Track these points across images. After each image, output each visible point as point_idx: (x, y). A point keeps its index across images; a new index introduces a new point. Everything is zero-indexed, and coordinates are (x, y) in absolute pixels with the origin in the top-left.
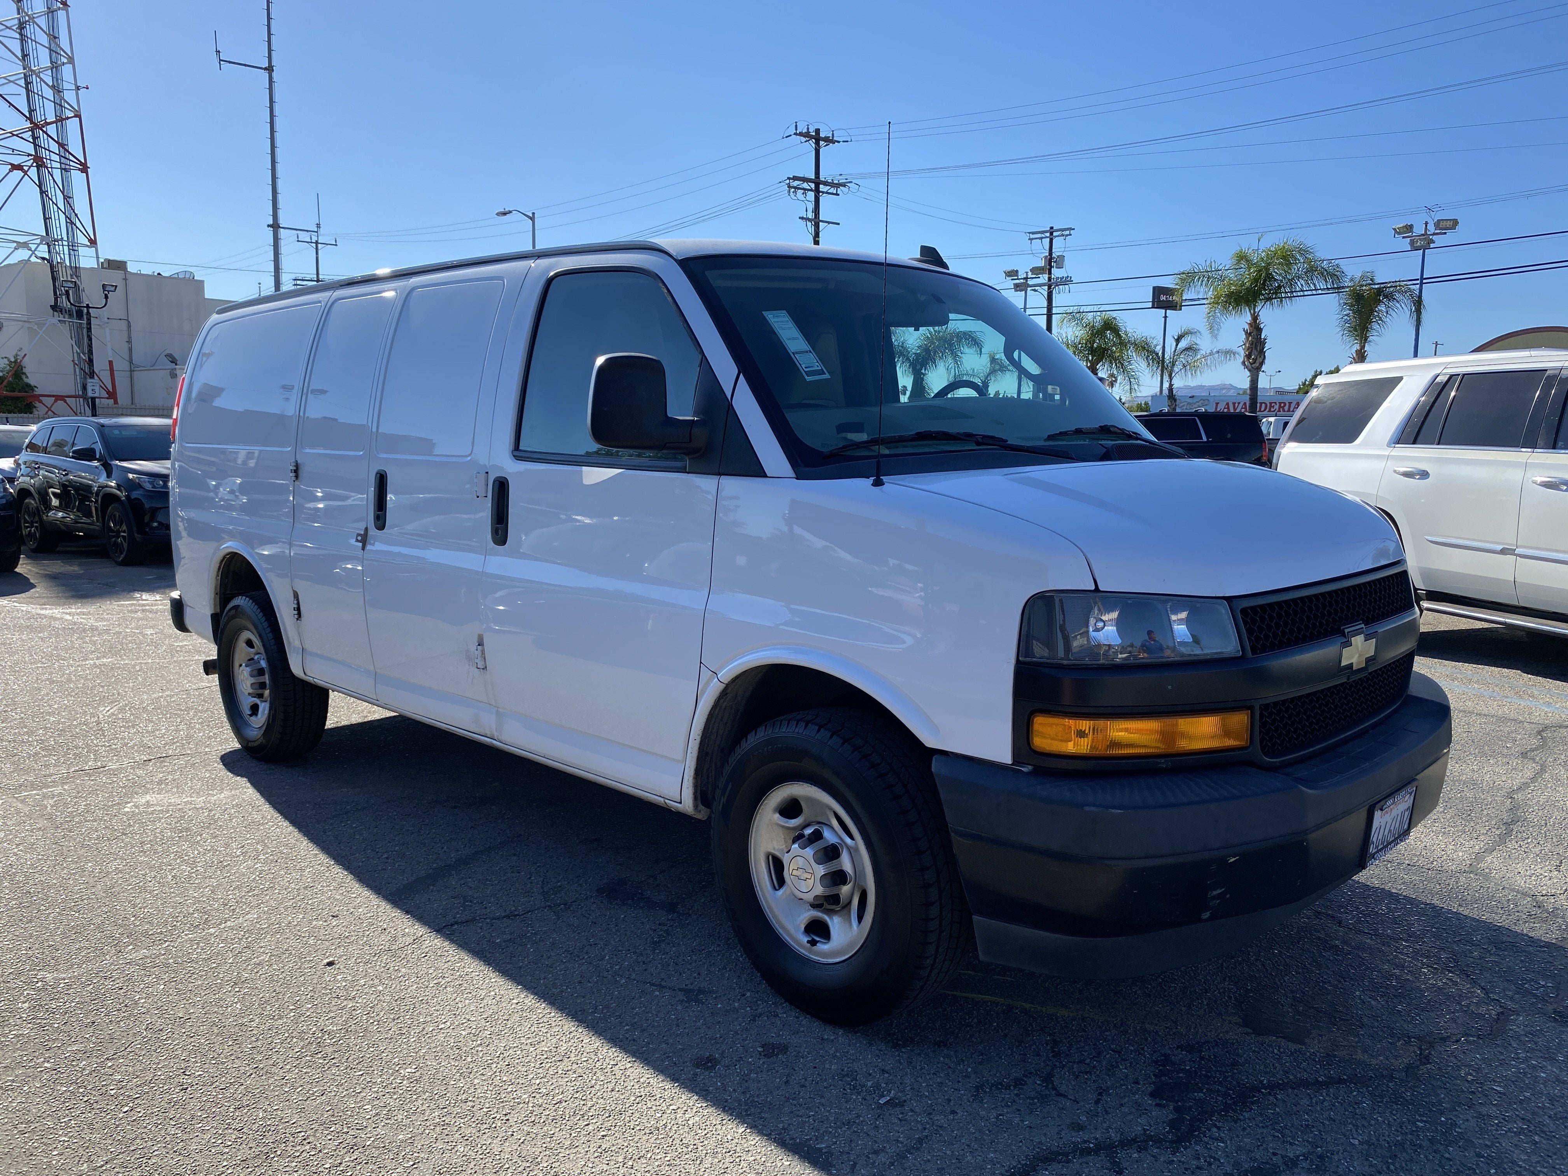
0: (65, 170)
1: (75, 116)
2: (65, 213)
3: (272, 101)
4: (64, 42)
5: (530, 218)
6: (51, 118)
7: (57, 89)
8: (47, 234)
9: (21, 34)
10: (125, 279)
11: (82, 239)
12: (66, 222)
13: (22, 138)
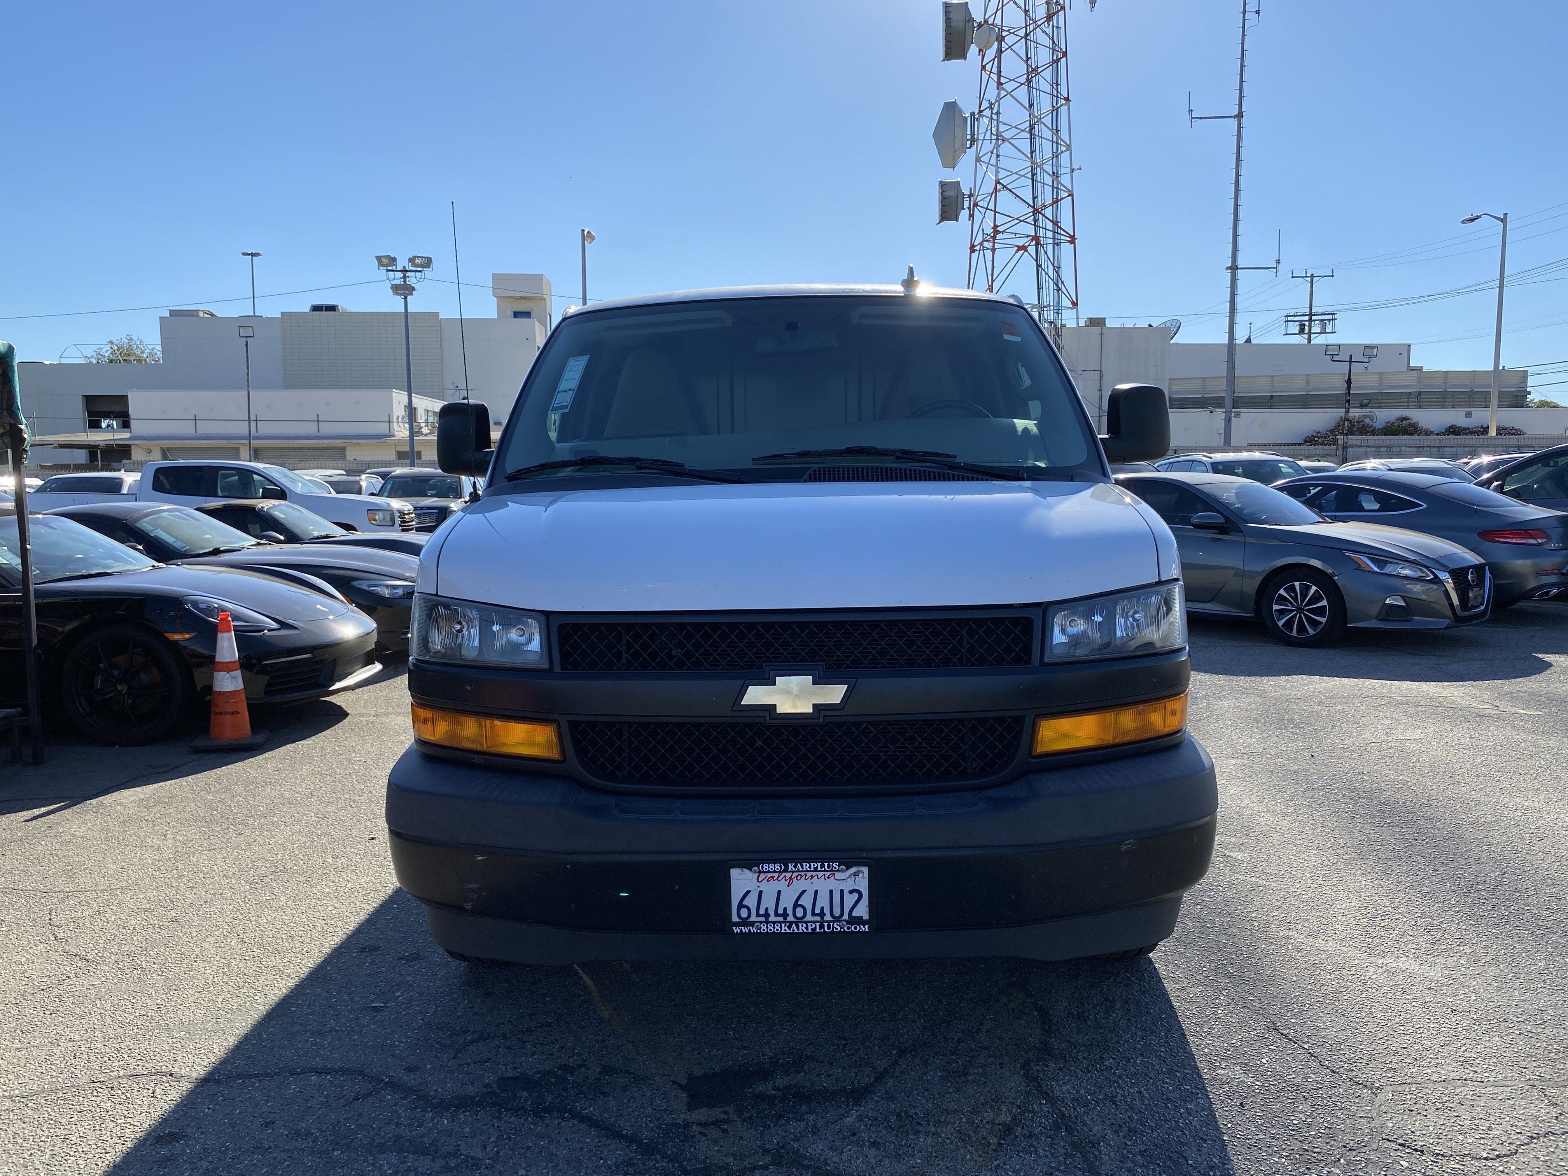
0: (1057, 244)
1: (1069, 195)
2: (1053, 280)
3: (1239, 147)
4: (1064, 135)
5: (1502, 220)
6: (1049, 201)
7: (1055, 175)
8: (1039, 303)
9: (1031, 134)
10: (1101, 334)
11: (1066, 303)
12: (1054, 289)
13: (1027, 222)
